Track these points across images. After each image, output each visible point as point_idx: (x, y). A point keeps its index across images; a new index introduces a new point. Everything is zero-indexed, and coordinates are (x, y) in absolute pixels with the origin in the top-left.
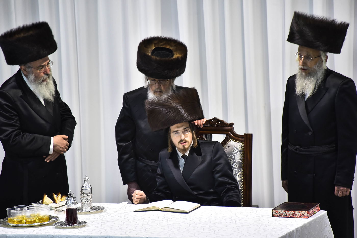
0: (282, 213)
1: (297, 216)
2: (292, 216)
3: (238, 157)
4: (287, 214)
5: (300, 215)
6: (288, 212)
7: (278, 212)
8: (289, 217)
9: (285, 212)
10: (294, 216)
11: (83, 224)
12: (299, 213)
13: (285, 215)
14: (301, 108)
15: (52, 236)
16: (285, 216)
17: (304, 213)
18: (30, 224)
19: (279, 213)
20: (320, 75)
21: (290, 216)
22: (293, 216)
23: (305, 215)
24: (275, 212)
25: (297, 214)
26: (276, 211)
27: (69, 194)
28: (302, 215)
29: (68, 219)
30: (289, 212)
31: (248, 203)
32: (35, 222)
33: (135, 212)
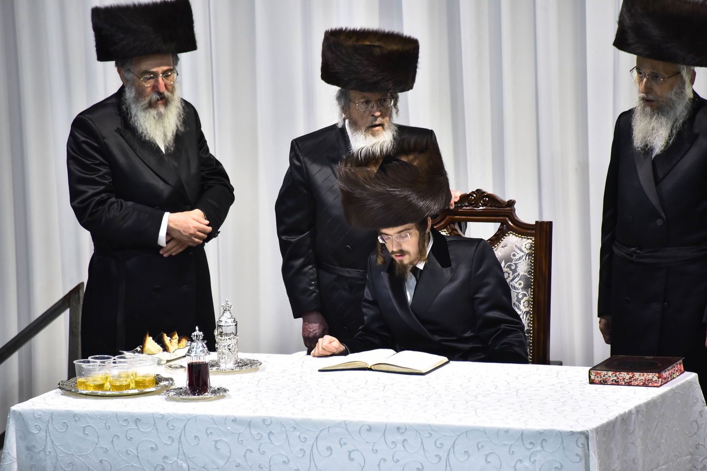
0: (609, 376)
1: (639, 382)
2: (628, 383)
3: (523, 267)
4: (618, 378)
5: (645, 380)
6: (620, 375)
7: (600, 374)
8: (623, 384)
9: (614, 375)
10: (633, 383)
11: (220, 392)
12: (643, 376)
13: (615, 380)
14: (644, 174)
15: (162, 416)
16: (615, 382)
17: (653, 377)
18: (119, 392)
19: (604, 376)
20: (681, 110)
21: (625, 383)
22: (631, 381)
23: (654, 380)
24: (594, 374)
25: (639, 379)
26: (598, 373)
27: (193, 334)
28: (648, 380)
29: (190, 384)
30: (622, 375)
31: (542, 357)
32: (127, 387)
33: (320, 371)
